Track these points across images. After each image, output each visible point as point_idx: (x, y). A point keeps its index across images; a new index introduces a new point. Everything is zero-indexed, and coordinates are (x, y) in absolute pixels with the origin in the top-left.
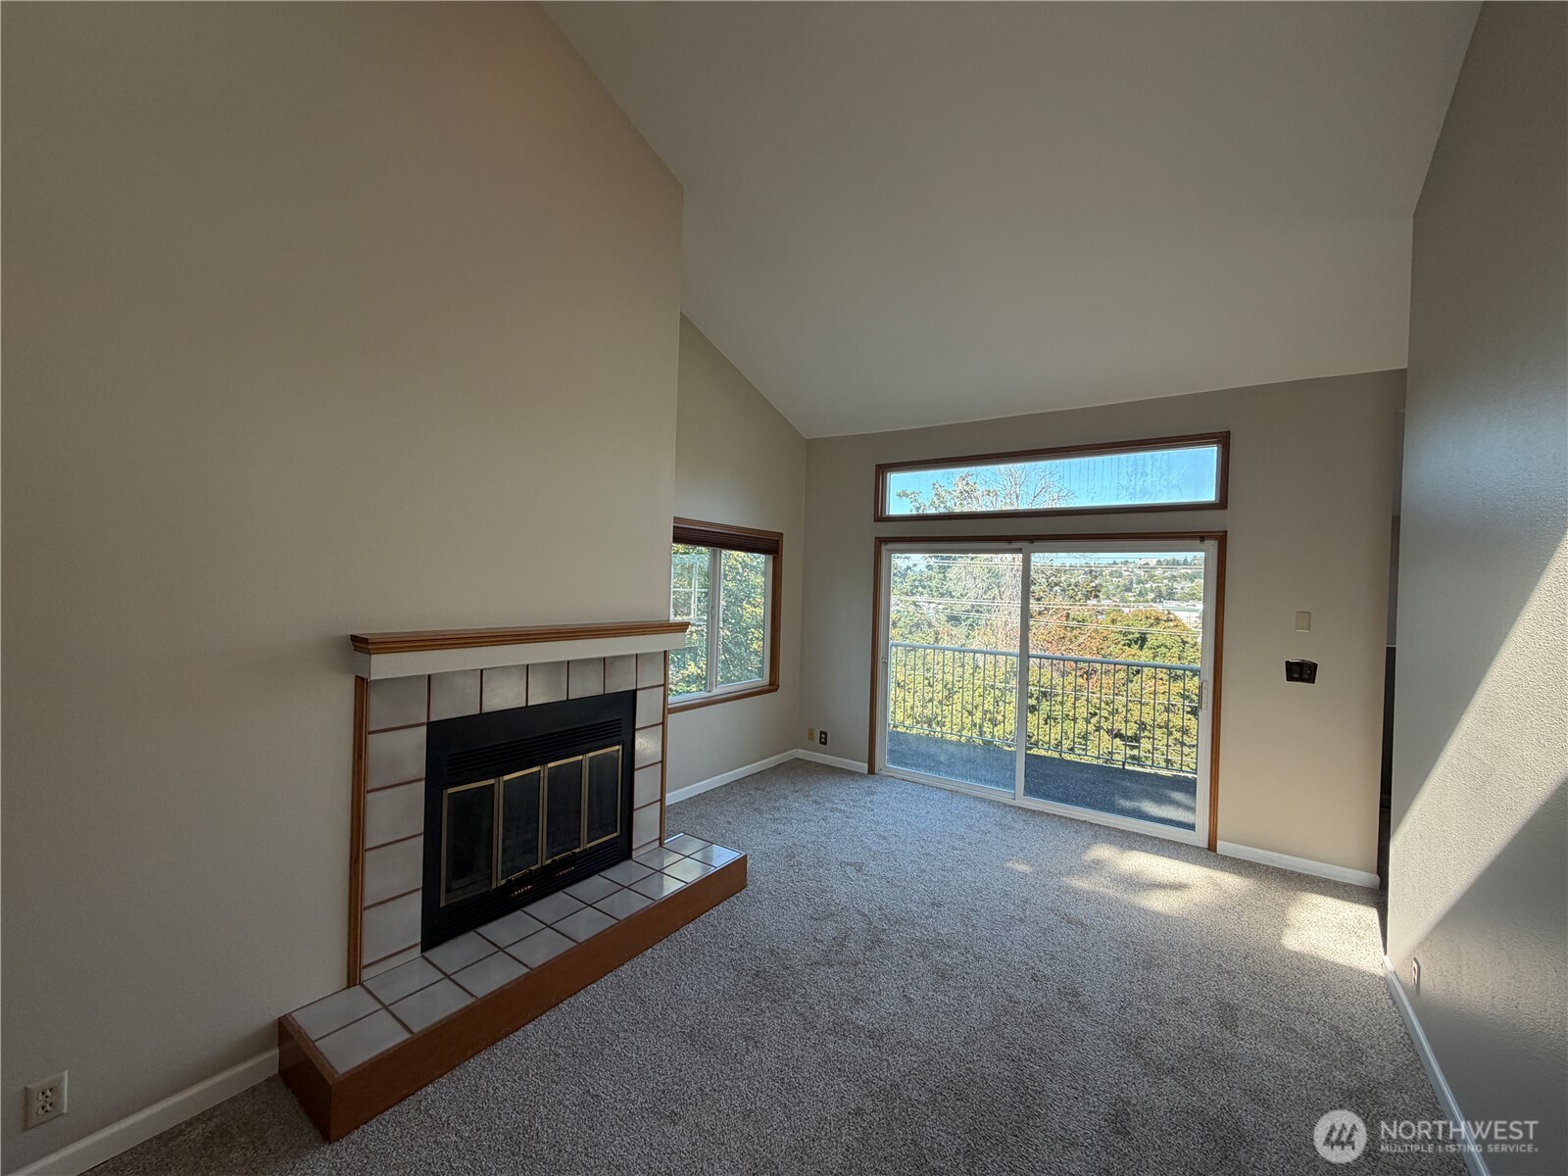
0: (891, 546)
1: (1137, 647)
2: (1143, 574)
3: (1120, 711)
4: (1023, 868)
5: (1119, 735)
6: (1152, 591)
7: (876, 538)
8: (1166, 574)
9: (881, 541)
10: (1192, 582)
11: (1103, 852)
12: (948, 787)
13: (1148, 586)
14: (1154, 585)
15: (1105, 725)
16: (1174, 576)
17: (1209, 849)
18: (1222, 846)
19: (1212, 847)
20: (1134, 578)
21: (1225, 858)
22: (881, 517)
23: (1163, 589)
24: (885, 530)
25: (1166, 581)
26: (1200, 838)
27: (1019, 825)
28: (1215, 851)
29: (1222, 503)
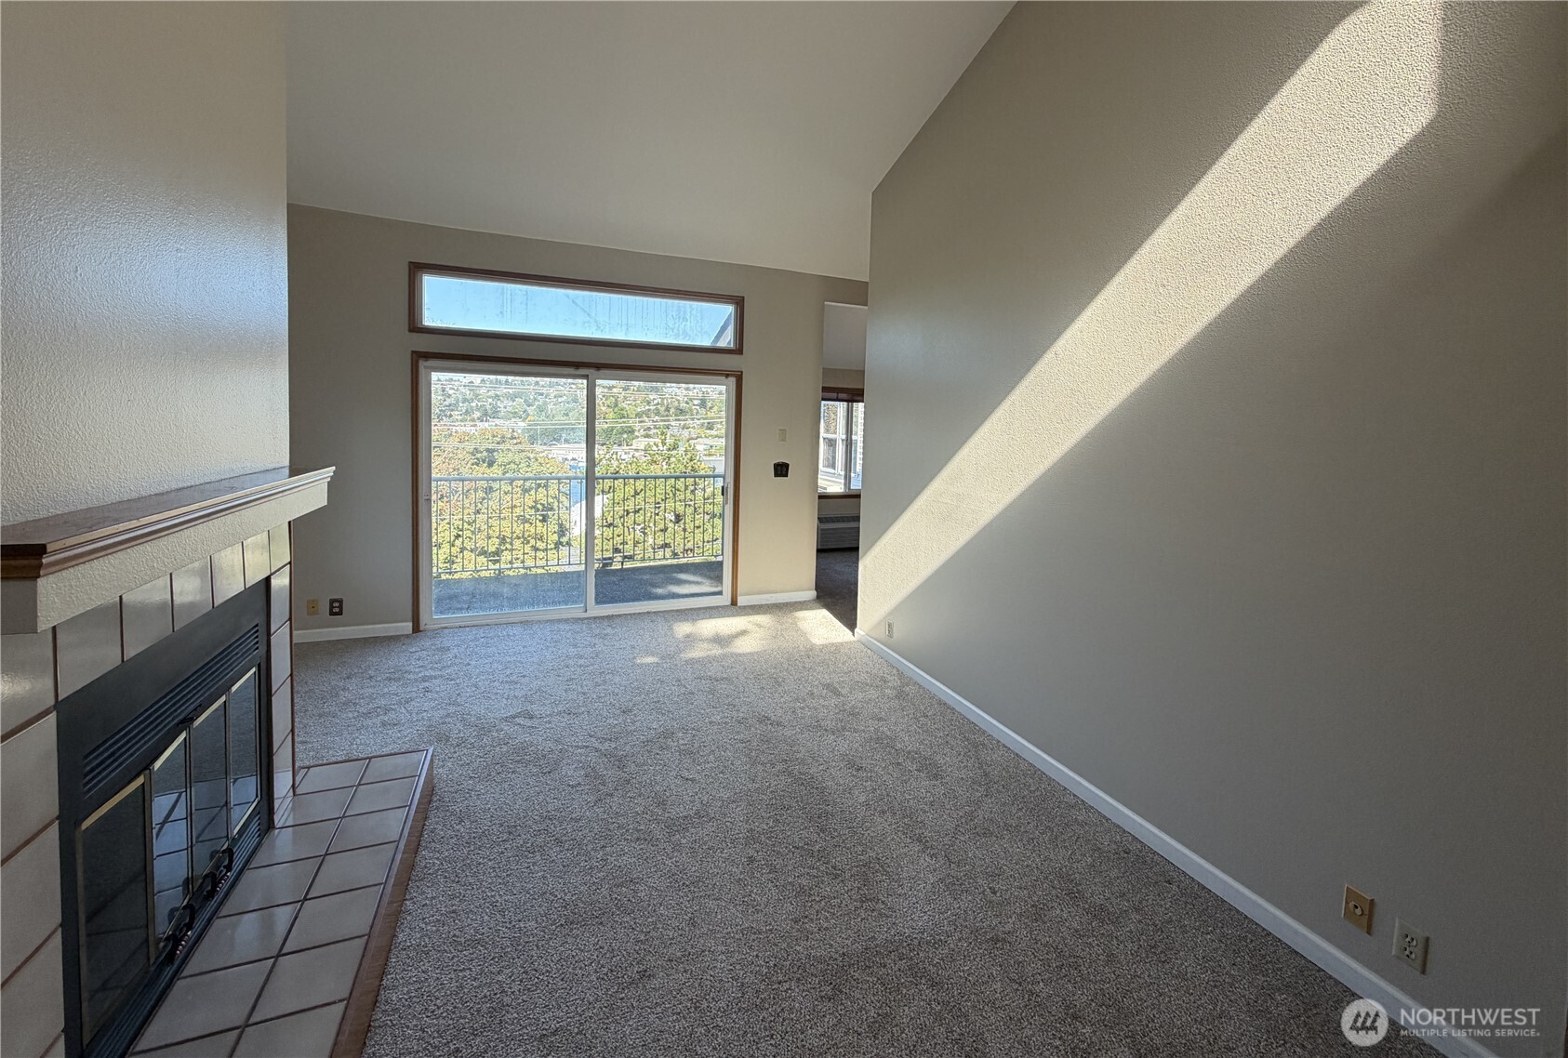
0: (431, 363)
1: (485, 465)
2: (468, 393)
3: (482, 529)
4: (650, 660)
5: (484, 553)
6: (478, 410)
7: (413, 352)
8: (490, 393)
9: (418, 356)
10: (514, 401)
11: (683, 629)
12: (517, 620)
13: (474, 404)
14: (479, 404)
15: (469, 545)
16: (497, 395)
17: (732, 604)
18: (742, 601)
19: (734, 602)
20: (460, 397)
21: (744, 607)
22: (415, 327)
23: (488, 407)
24: (423, 344)
25: (490, 400)
26: (725, 599)
27: (609, 630)
28: (736, 605)
29: (738, 350)
